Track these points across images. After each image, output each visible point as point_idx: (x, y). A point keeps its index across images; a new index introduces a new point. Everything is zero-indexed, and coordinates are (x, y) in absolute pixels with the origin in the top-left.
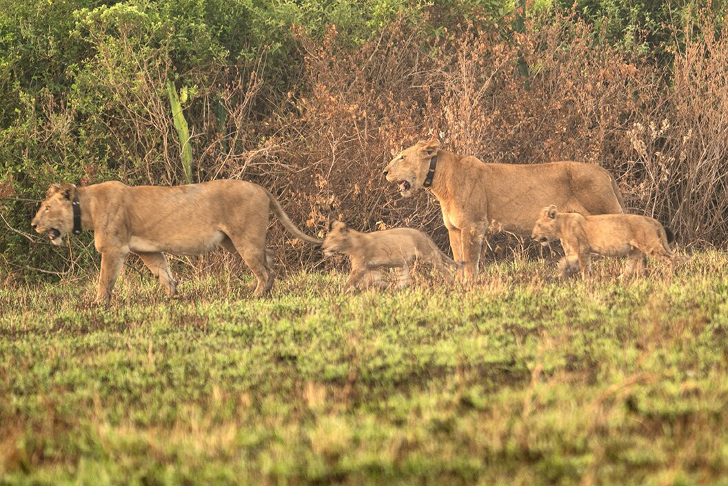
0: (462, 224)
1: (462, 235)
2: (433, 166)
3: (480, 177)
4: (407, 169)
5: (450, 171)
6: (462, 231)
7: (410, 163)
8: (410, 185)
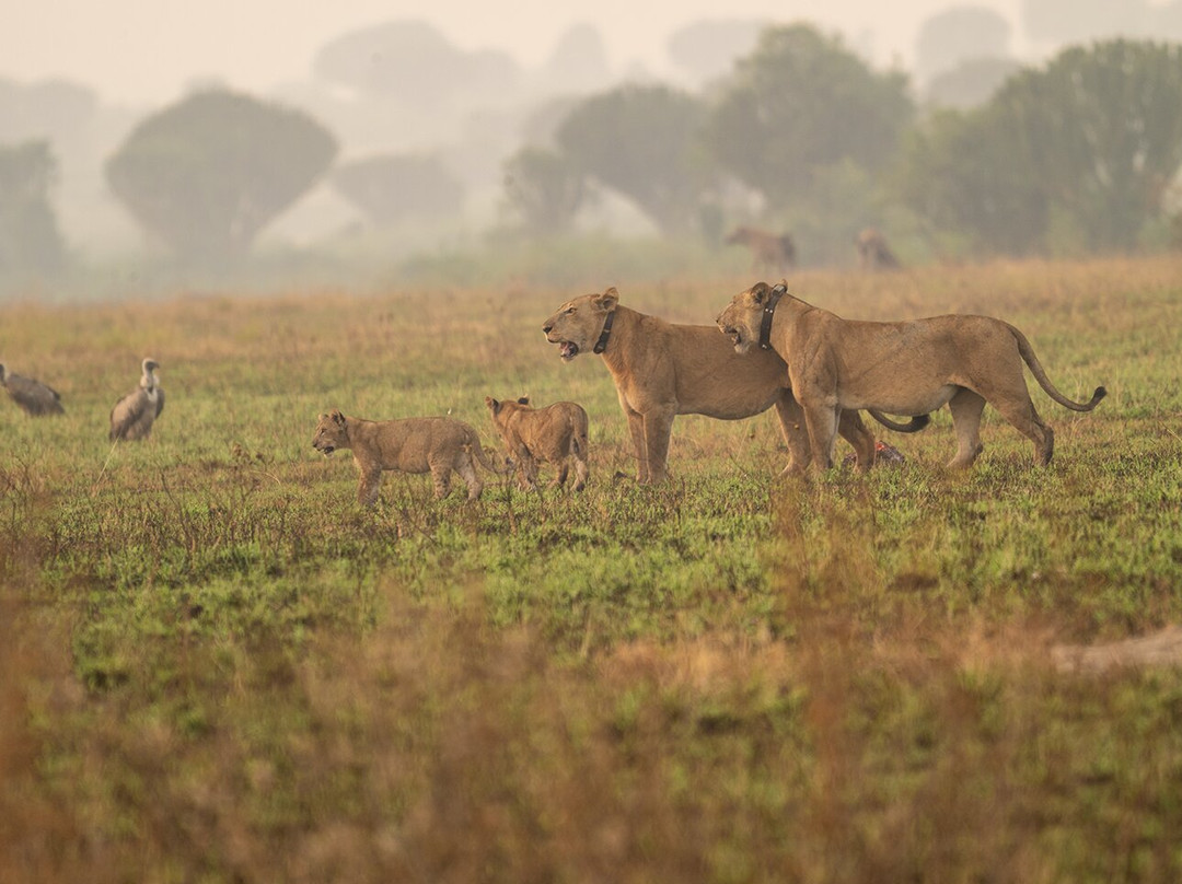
0: (643, 407)
1: (645, 423)
2: (608, 326)
3: (667, 343)
4: (577, 327)
5: (630, 334)
6: (644, 416)
7: (582, 320)
8: (577, 349)
